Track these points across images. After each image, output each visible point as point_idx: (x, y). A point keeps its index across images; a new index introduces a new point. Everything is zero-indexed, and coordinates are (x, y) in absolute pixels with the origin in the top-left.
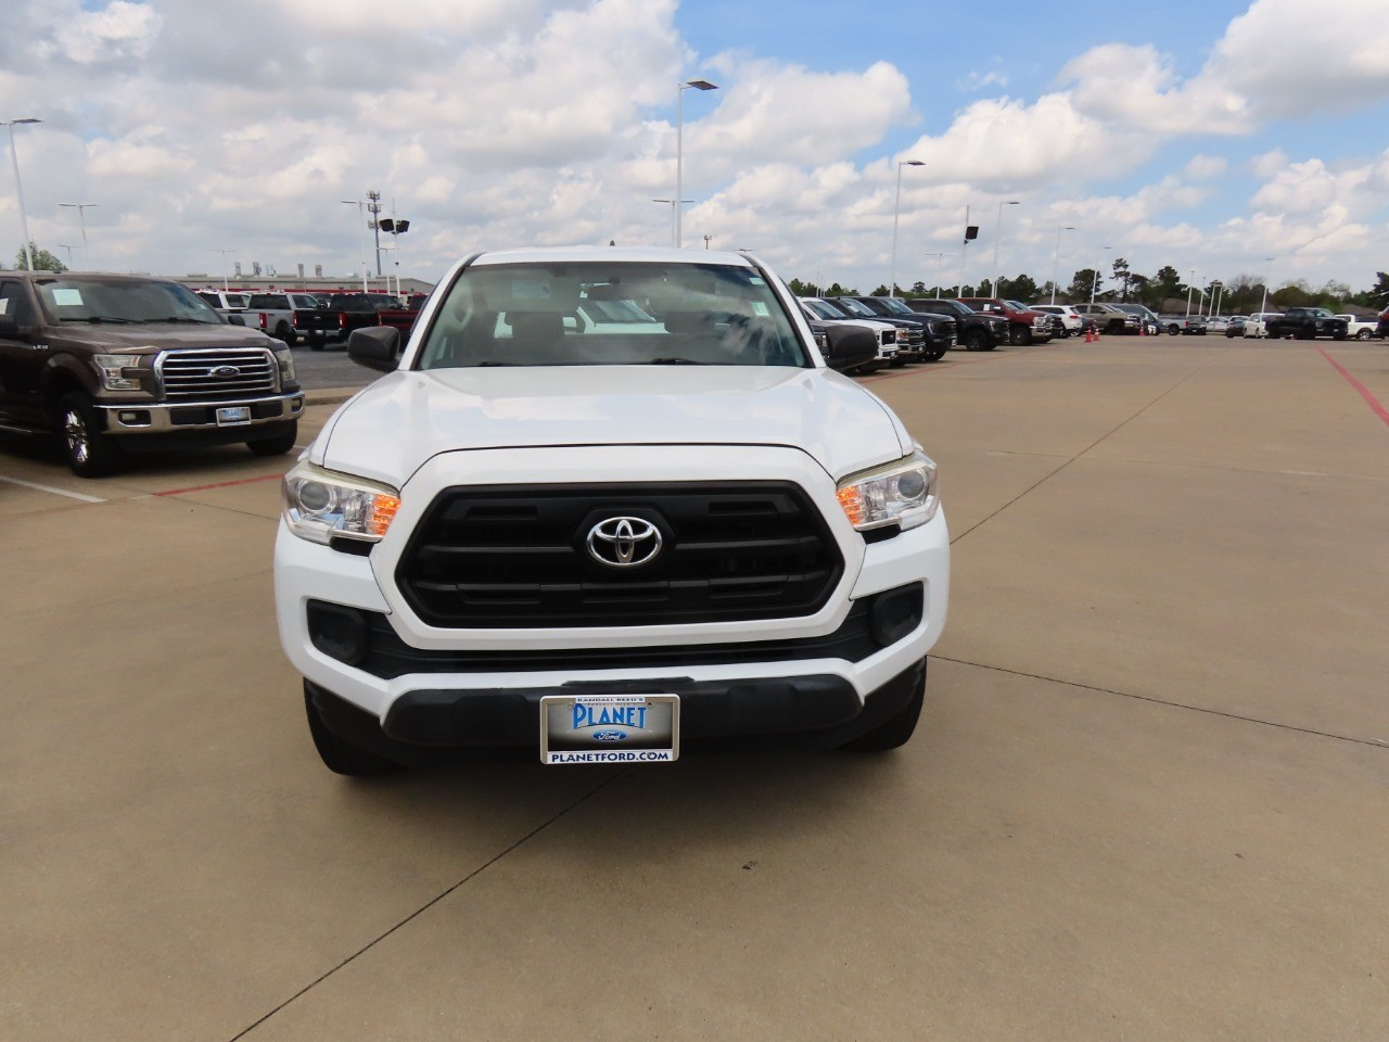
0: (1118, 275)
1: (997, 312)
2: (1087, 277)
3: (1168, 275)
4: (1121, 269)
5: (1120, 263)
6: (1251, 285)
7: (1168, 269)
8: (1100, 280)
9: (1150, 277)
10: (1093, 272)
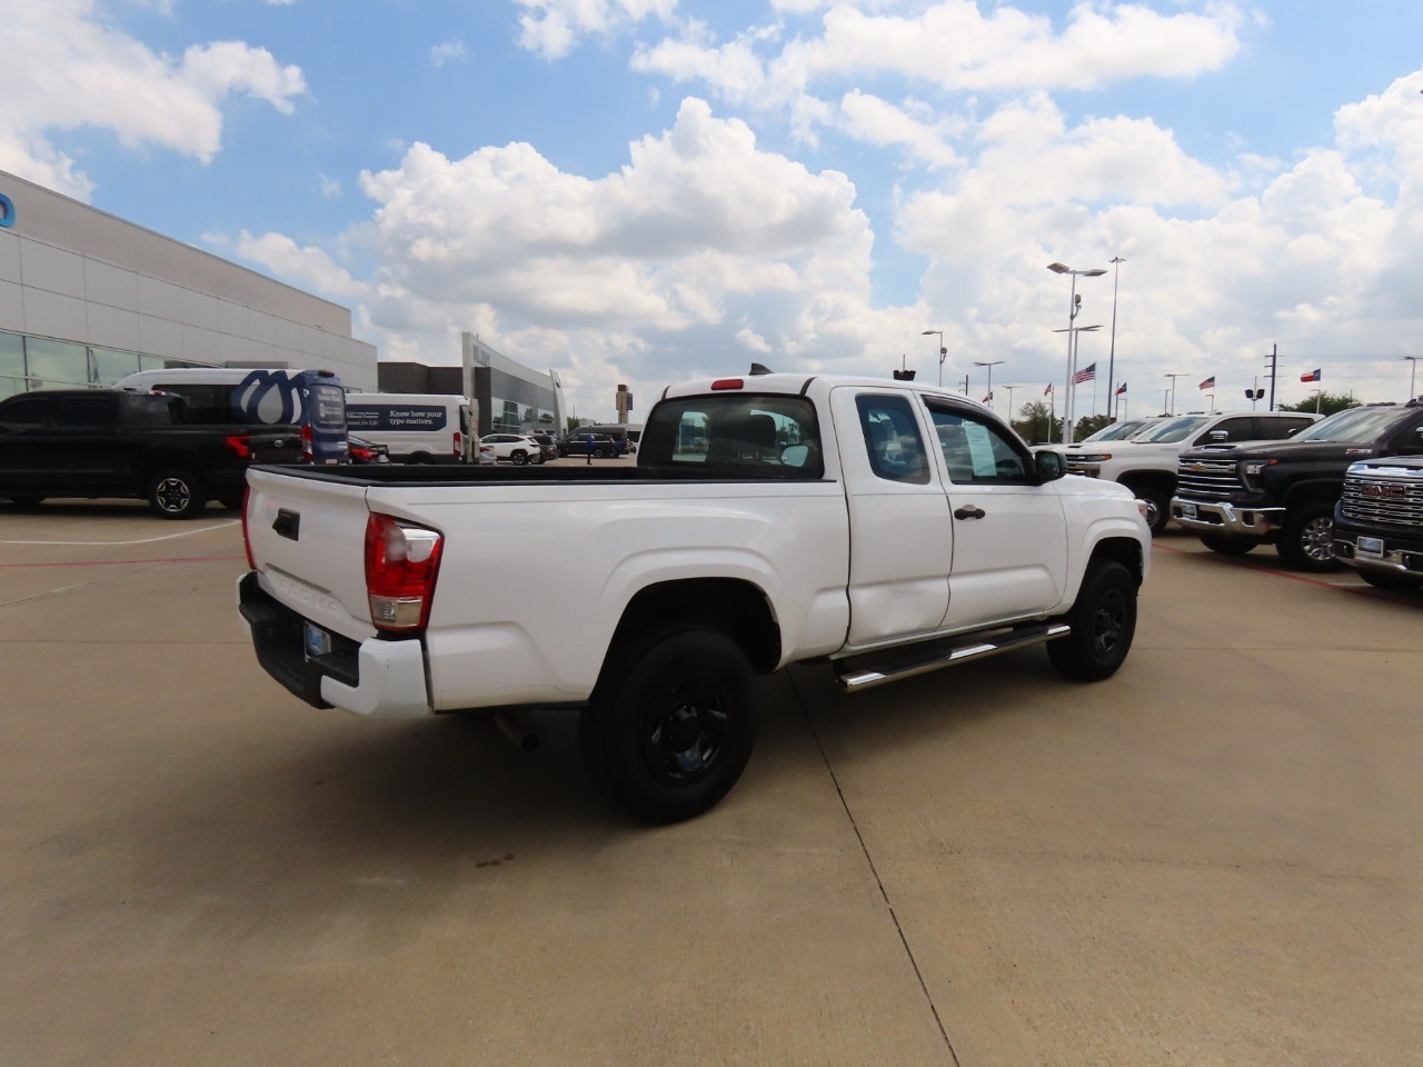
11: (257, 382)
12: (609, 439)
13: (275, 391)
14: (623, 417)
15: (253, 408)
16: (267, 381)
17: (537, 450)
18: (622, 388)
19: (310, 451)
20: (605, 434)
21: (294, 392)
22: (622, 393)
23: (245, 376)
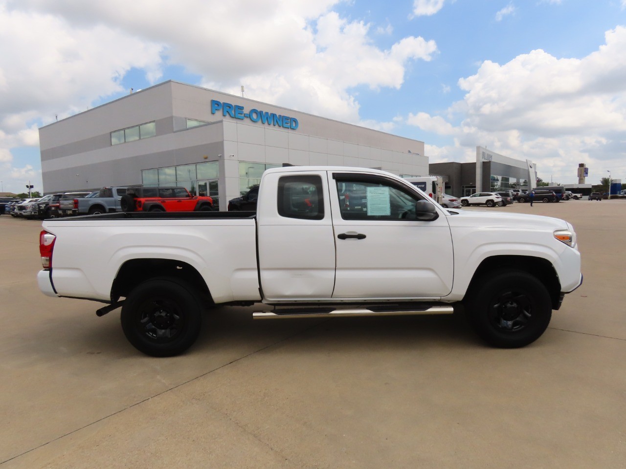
12: (552, 193)
14: (581, 180)
17: (500, 199)
18: (581, 165)
20: (550, 190)
22: (581, 168)
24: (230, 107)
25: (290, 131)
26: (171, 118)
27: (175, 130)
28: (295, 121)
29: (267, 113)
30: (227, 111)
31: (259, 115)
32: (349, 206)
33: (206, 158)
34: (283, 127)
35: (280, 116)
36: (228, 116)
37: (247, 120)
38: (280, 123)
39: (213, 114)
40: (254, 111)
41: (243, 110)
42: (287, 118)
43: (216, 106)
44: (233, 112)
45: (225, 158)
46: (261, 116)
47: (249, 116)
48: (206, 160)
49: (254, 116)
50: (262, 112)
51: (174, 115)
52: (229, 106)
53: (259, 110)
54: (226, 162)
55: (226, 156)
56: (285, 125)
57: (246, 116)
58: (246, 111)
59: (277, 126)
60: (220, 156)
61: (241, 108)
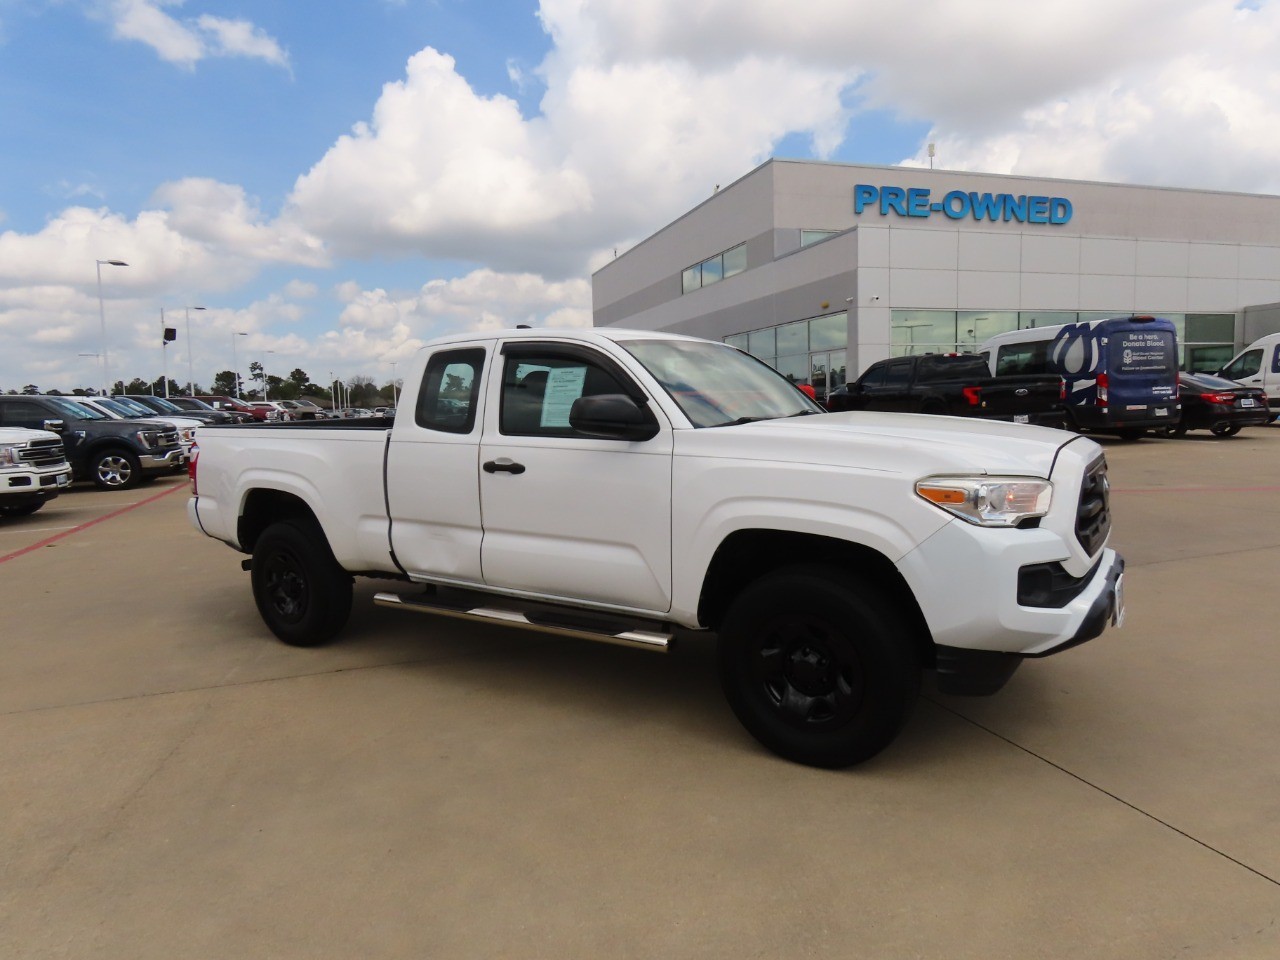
0: (257, 376)
1: (228, 409)
2: (227, 379)
3: (299, 375)
4: (258, 371)
5: (255, 367)
6: (364, 384)
7: (298, 371)
8: (241, 381)
9: (284, 378)
10: (234, 374)
11: (1067, 335)
13: (1079, 342)
15: (1061, 360)
16: (1073, 332)
19: (1104, 397)
21: (1094, 342)
23: (1058, 331)
24: (897, 195)
25: (1048, 230)
26: (772, 231)
27: (776, 255)
28: (1063, 206)
29: (988, 196)
30: (891, 205)
31: (967, 203)
32: (1105, 404)
33: (826, 307)
34: (1029, 222)
35: (1023, 198)
36: (891, 214)
37: (937, 219)
38: (1022, 215)
39: (858, 213)
40: (956, 195)
41: (929, 197)
42: (1041, 201)
43: (866, 195)
44: (904, 204)
45: (859, 305)
46: (972, 205)
47: (943, 209)
48: (826, 311)
49: (956, 206)
50: (976, 194)
51: (777, 225)
52: (896, 192)
53: (967, 191)
54: (861, 313)
55: (862, 301)
56: (1035, 217)
57: (934, 209)
58: (936, 198)
59: (1013, 222)
60: (851, 301)
61: (924, 193)
